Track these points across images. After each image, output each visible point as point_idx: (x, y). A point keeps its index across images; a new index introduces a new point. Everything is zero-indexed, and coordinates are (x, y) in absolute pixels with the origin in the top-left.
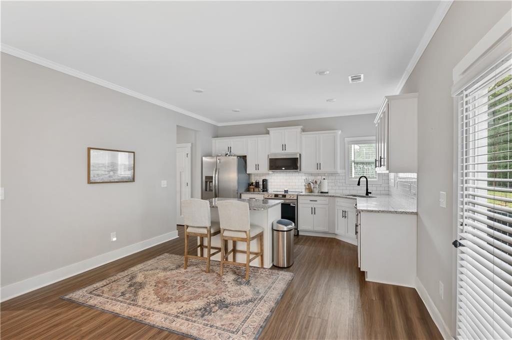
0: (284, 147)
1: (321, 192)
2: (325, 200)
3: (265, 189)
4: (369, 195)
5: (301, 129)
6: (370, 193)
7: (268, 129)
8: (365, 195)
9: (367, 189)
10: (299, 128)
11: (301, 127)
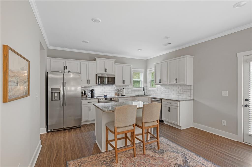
0: (106, 70)
1: (122, 95)
2: (131, 99)
3: (92, 96)
4: (145, 95)
5: (115, 61)
6: (146, 94)
7: (96, 58)
8: (143, 95)
9: (144, 93)
10: (113, 61)
11: (115, 60)
